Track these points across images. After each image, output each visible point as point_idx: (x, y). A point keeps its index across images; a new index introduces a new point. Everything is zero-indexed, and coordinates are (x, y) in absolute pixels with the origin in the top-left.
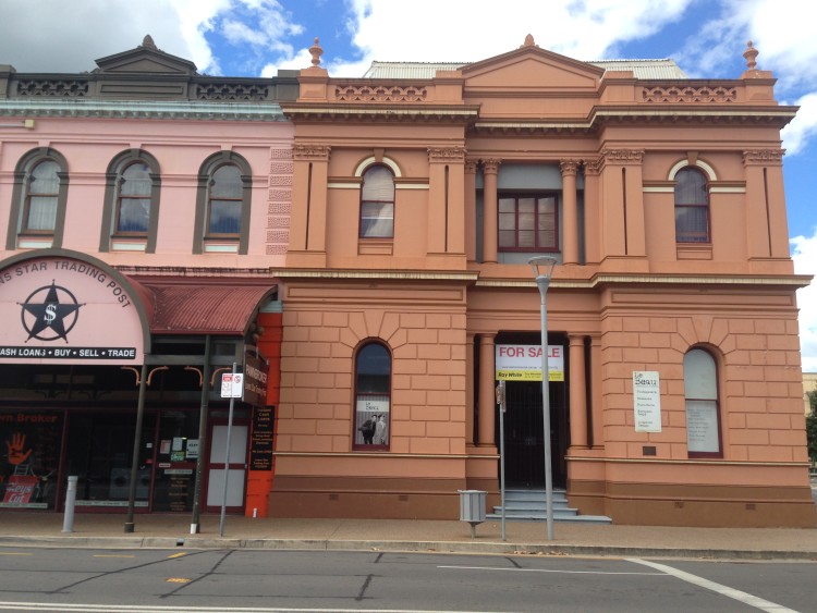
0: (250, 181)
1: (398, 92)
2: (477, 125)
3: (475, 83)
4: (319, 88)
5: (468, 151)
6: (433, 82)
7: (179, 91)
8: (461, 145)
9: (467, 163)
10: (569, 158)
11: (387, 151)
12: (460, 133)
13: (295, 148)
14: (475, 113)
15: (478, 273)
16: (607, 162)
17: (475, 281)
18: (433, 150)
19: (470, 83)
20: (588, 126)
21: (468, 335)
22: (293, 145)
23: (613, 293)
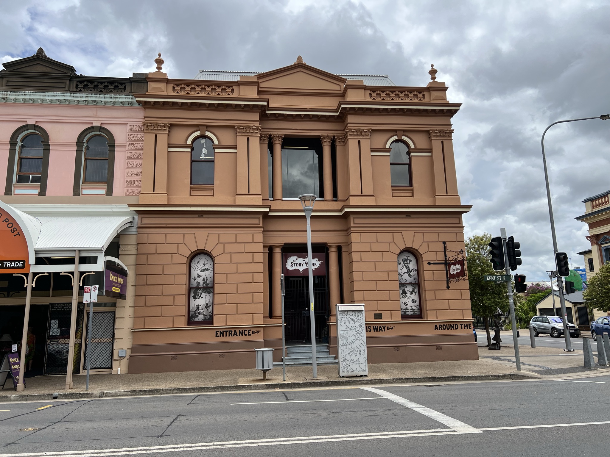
0: (114, 146)
1: (215, 89)
2: (268, 112)
3: (266, 85)
4: (162, 85)
5: (262, 128)
6: (238, 84)
7: (62, 85)
8: (257, 124)
9: (261, 137)
10: (326, 134)
11: (208, 127)
12: (256, 116)
13: (145, 125)
14: (265, 104)
15: (269, 206)
16: (349, 137)
17: (267, 212)
18: (239, 128)
19: (262, 85)
20: (337, 114)
21: (264, 247)
22: (143, 123)
23: (354, 218)
